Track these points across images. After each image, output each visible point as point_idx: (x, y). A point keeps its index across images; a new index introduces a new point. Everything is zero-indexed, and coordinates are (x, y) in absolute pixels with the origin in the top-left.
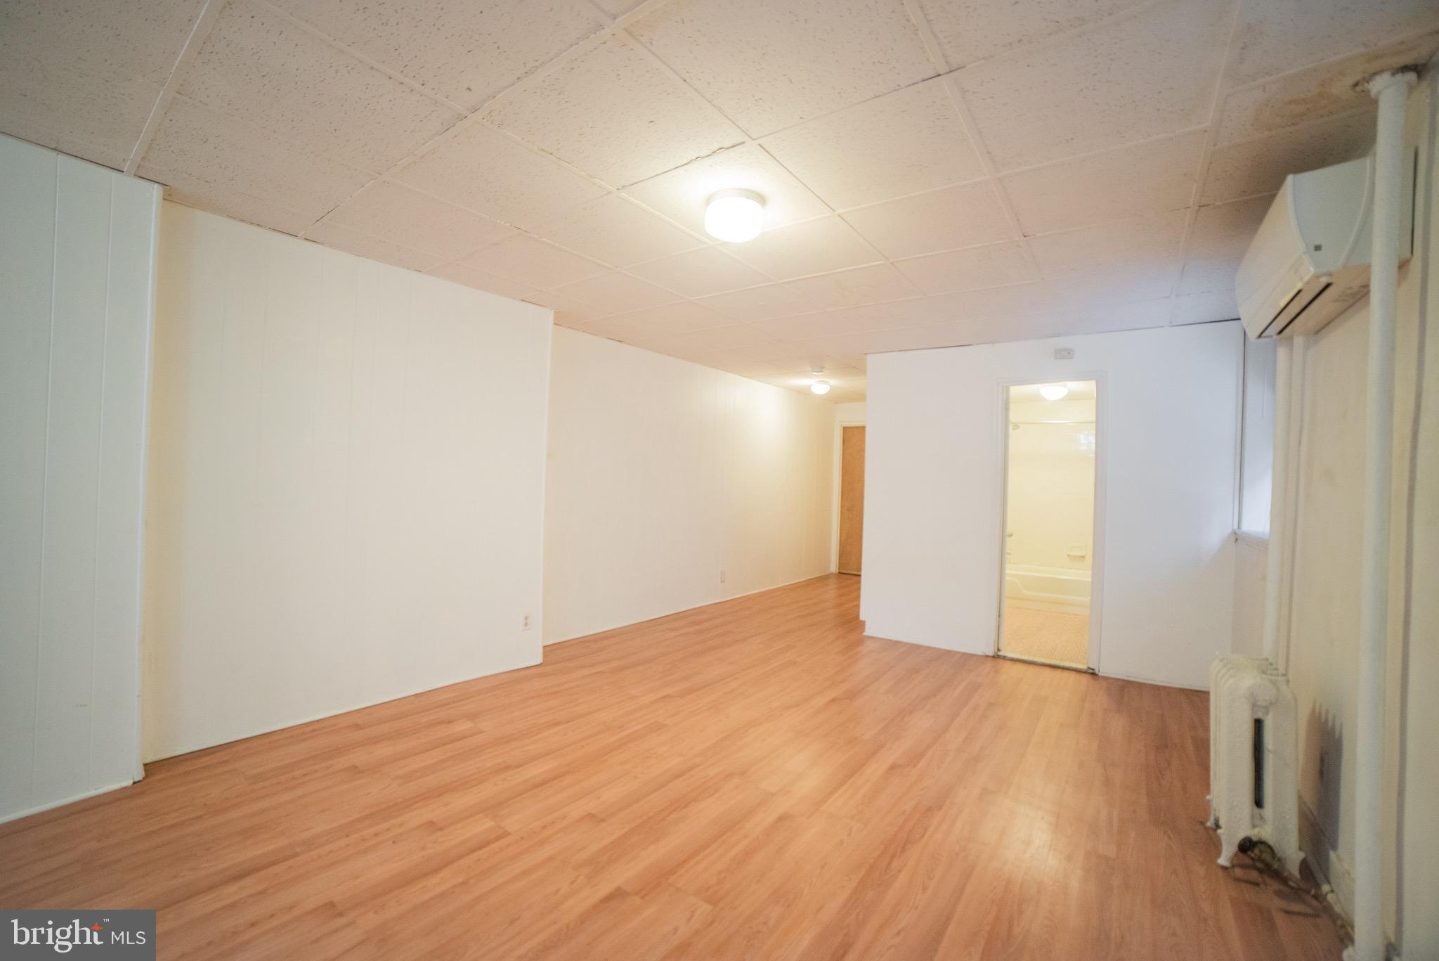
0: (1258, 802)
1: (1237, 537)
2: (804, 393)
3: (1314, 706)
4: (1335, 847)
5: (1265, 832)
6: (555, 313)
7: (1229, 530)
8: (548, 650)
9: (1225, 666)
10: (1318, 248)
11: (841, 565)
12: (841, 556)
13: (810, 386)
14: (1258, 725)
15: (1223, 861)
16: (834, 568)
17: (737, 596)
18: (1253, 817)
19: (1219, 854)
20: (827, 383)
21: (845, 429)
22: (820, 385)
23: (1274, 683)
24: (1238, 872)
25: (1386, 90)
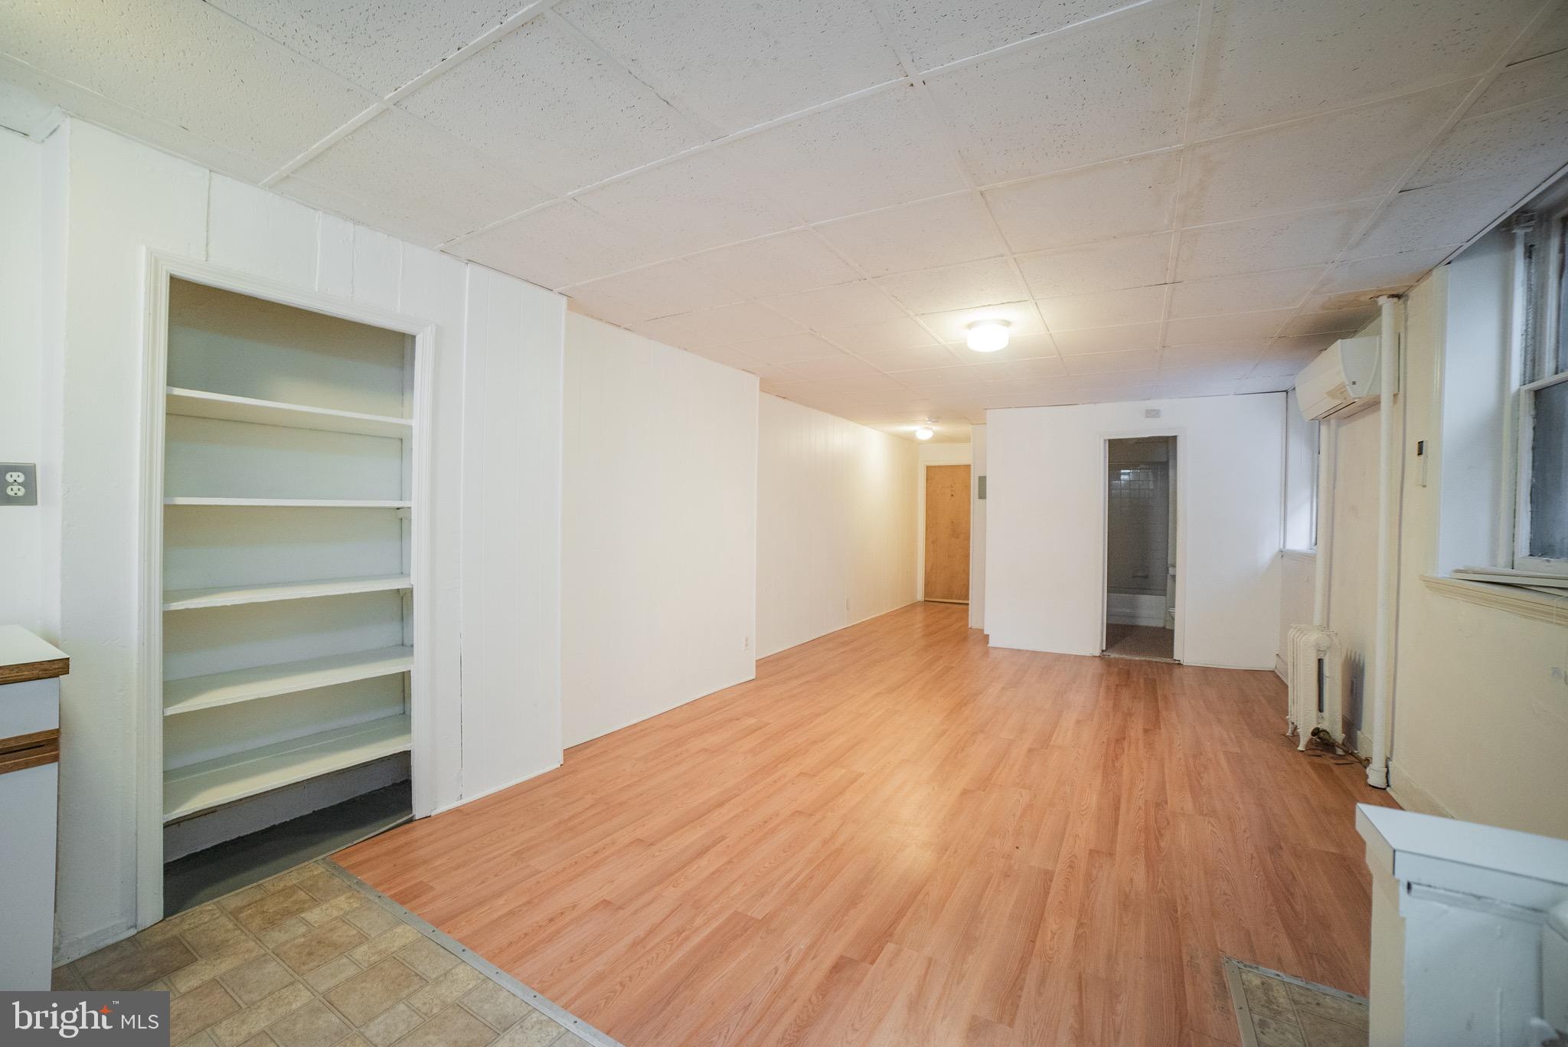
0: (1321, 709)
1: (1282, 554)
2: (909, 441)
3: (1347, 655)
4: (1359, 729)
5: (1324, 726)
6: (762, 380)
7: (1277, 549)
8: (761, 664)
9: (1298, 630)
10: (1354, 383)
11: (927, 593)
12: (926, 585)
13: (915, 431)
14: (1320, 661)
15: (1301, 748)
16: (920, 596)
17: (857, 622)
18: (1318, 717)
19: (1298, 746)
20: (931, 429)
21: (929, 468)
22: (923, 431)
23: (1328, 636)
24: (1310, 752)
25: (1386, 304)
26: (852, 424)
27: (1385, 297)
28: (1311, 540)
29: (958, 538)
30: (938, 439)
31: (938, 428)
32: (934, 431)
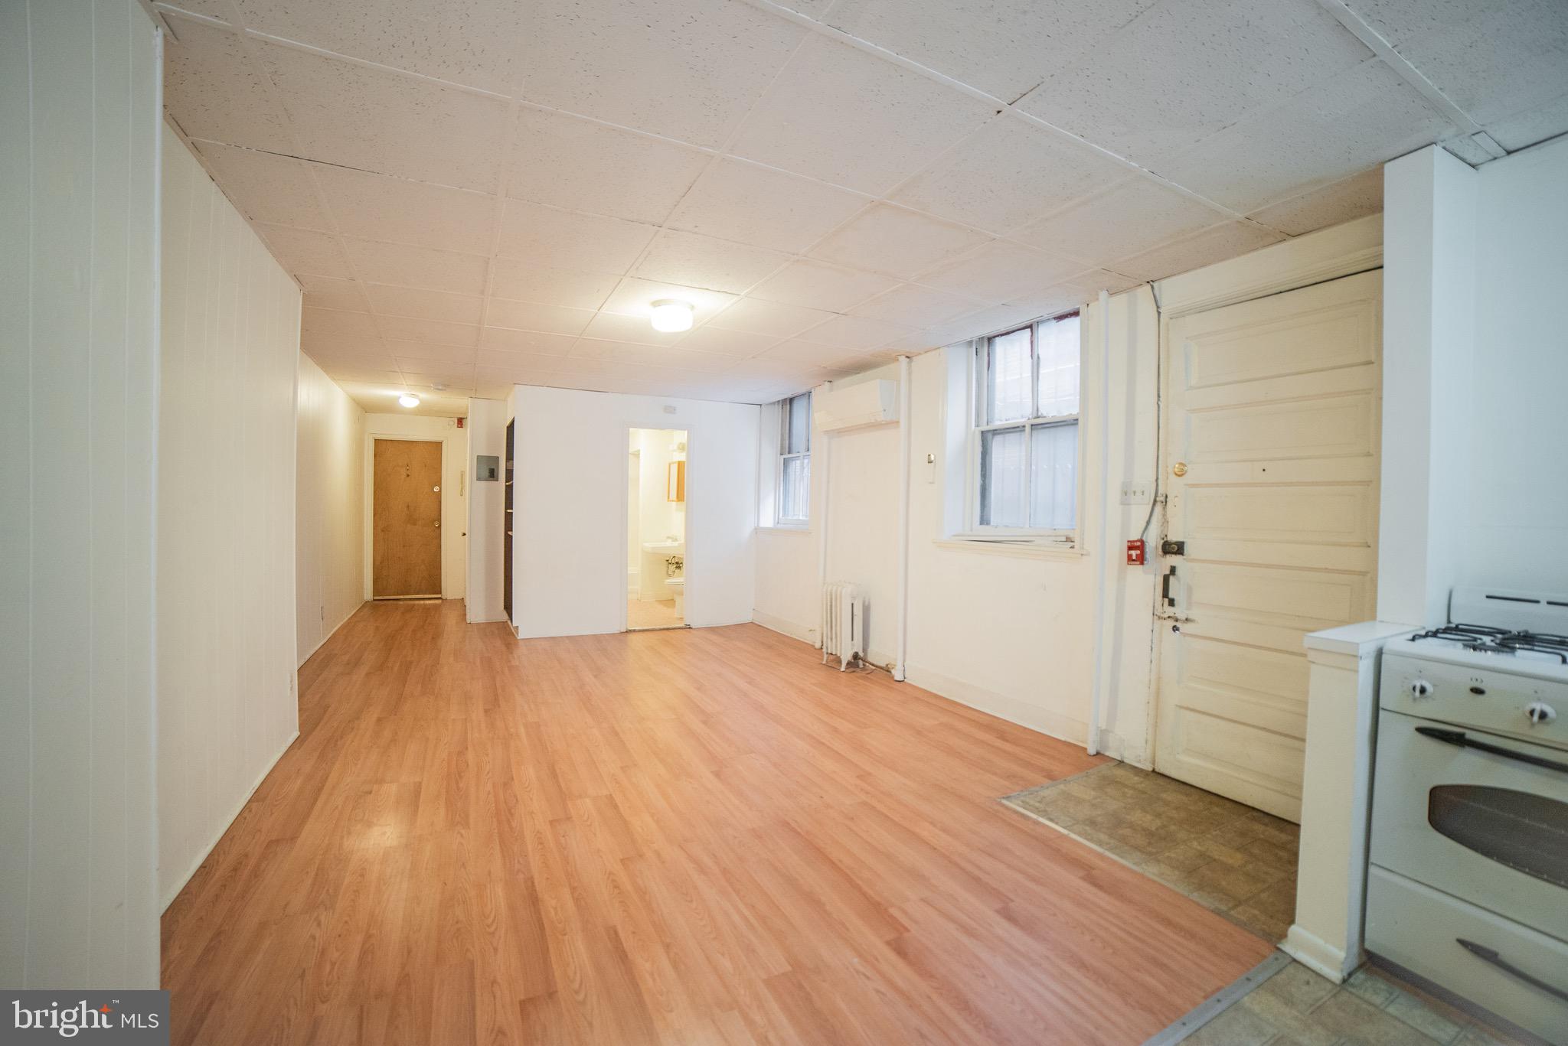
0: (853, 639)
1: (757, 530)
5: (856, 650)
7: (753, 527)
10: (885, 410)
11: (376, 591)
12: (376, 581)
15: (843, 669)
16: (368, 594)
18: (852, 645)
20: (417, 396)
21: (379, 441)
22: (408, 398)
23: (857, 586)
24: (848, 671)
25: (903, 359)
26: (326, 379)
27: (904, 357)
28: (775, 521)
29: (415, 524)
30: (424, 411)
31: (425, 396)
32: (420, 400)
